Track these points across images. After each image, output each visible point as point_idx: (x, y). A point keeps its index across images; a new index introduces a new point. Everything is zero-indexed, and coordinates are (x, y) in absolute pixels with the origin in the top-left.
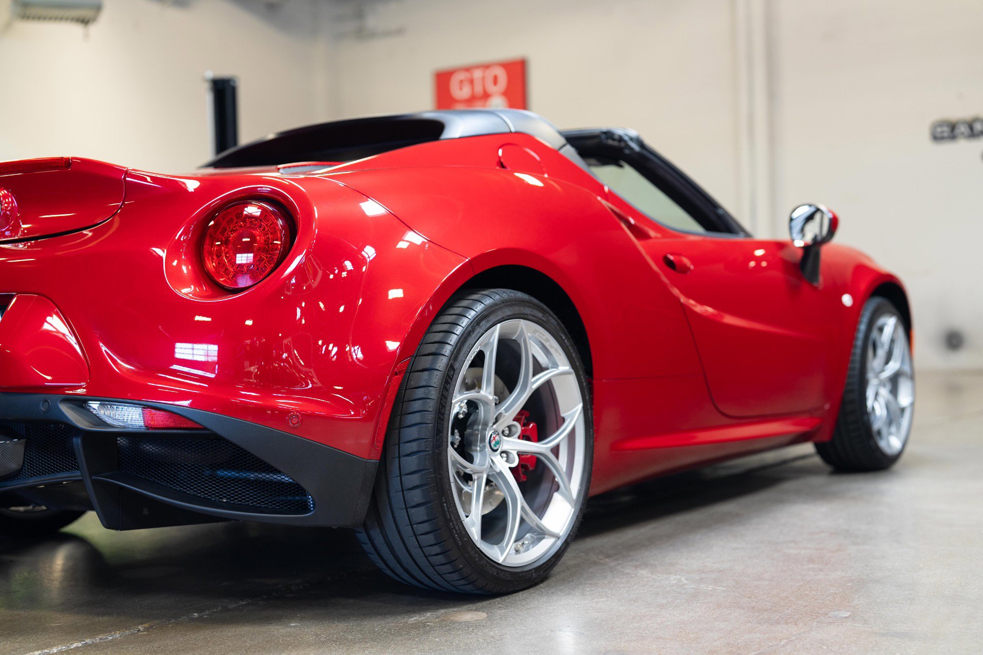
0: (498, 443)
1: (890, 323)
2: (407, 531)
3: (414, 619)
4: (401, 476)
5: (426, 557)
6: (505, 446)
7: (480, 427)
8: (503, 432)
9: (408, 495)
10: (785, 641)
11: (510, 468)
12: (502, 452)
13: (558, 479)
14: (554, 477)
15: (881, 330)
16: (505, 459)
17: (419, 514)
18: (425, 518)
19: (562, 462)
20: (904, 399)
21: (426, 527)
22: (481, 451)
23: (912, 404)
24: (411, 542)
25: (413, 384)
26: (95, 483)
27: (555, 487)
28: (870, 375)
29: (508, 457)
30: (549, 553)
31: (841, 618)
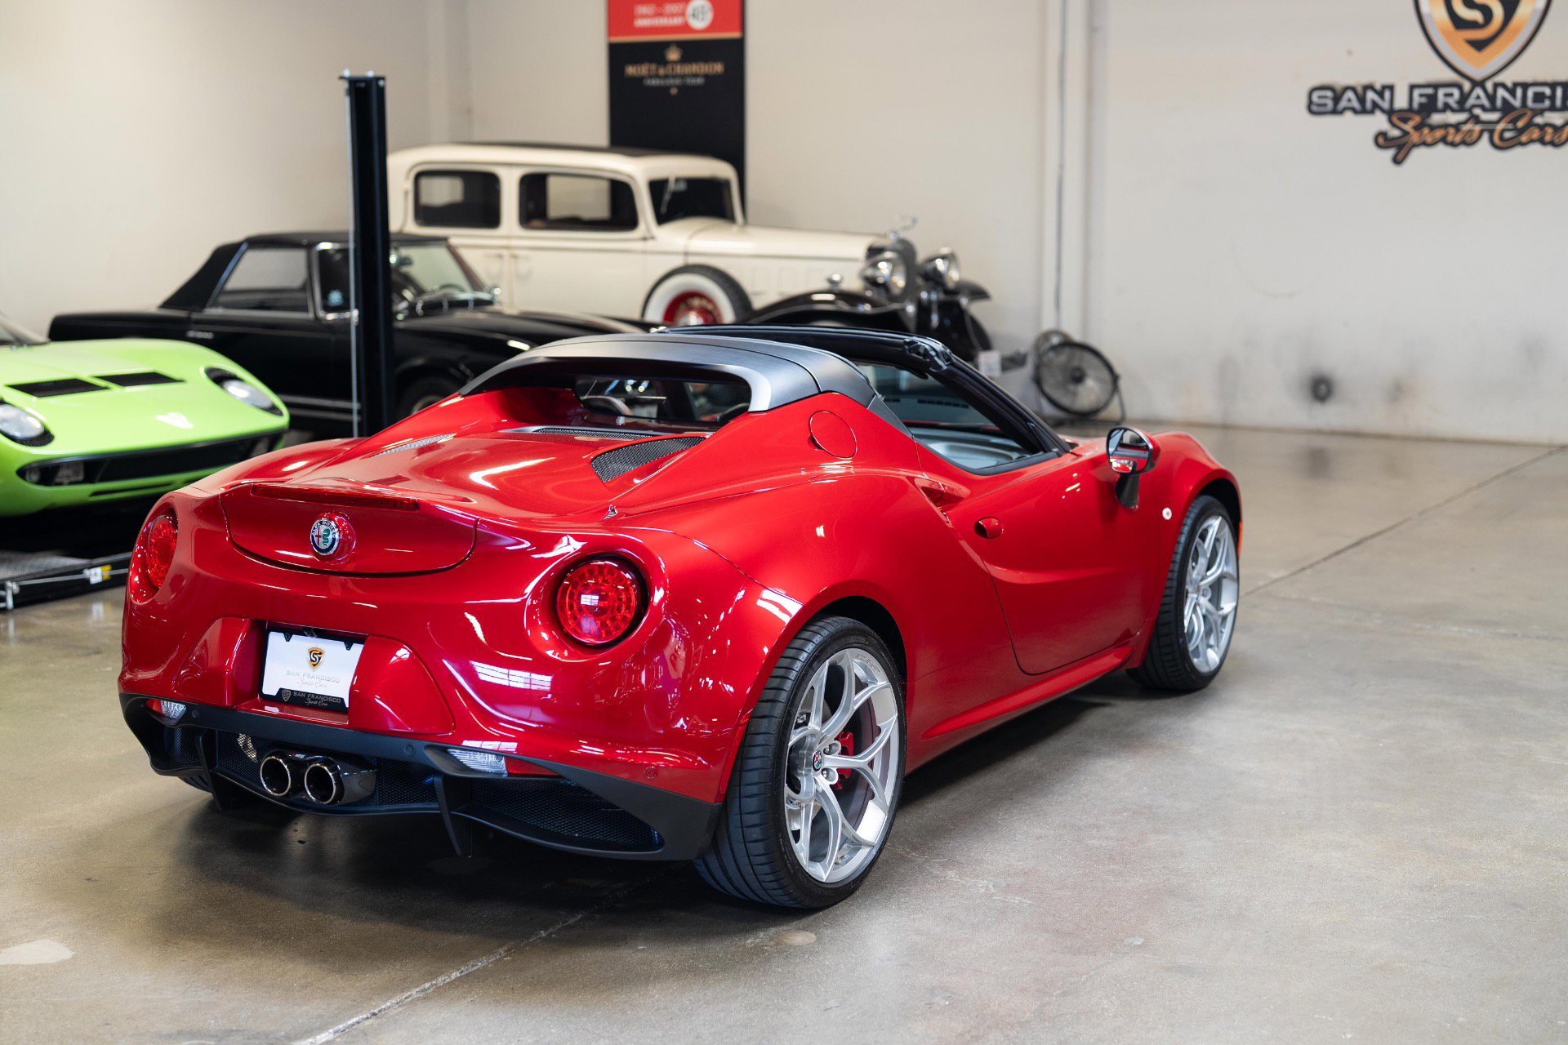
0: (820, 762)
1: (1214, 524)
2: (743, 861)
3: (750, 941)
4: (741, 814)
5: (759, 882)
6: (826, 765)
7: (805, 752)
8: (825, 750)
9: (748, 831)
10: (1085, 976)
11: (831, 786)
12: (823, 770)
13: (872, 786)
14: (868, 785)
15: (1203, 537)
16: (825, 776)
17: (758, 848)
18: (763, 852)
19: (877, 772)
20: (1227, 606)
21: (762, 859)
22: (806, 775)
23: (1236, 608)
24: (747, 870)
25: (752, 729)
26: (452, 816)
27: (869, 794)
28: (1189, 587)
29: (828, 774)
30: (866, 862)
31: (1135, 946)
